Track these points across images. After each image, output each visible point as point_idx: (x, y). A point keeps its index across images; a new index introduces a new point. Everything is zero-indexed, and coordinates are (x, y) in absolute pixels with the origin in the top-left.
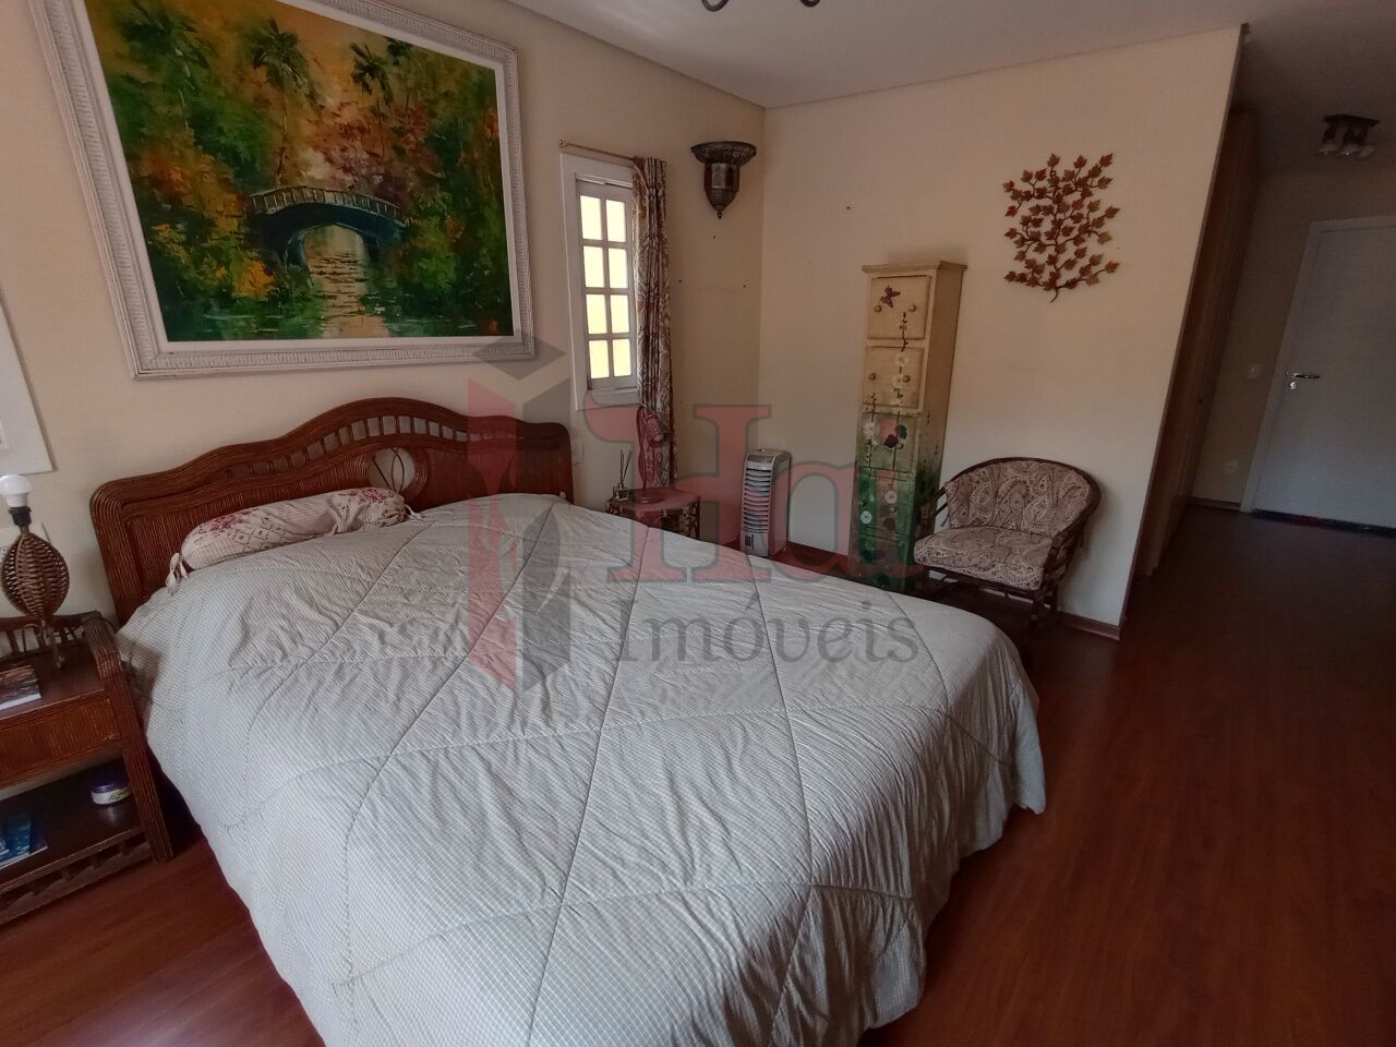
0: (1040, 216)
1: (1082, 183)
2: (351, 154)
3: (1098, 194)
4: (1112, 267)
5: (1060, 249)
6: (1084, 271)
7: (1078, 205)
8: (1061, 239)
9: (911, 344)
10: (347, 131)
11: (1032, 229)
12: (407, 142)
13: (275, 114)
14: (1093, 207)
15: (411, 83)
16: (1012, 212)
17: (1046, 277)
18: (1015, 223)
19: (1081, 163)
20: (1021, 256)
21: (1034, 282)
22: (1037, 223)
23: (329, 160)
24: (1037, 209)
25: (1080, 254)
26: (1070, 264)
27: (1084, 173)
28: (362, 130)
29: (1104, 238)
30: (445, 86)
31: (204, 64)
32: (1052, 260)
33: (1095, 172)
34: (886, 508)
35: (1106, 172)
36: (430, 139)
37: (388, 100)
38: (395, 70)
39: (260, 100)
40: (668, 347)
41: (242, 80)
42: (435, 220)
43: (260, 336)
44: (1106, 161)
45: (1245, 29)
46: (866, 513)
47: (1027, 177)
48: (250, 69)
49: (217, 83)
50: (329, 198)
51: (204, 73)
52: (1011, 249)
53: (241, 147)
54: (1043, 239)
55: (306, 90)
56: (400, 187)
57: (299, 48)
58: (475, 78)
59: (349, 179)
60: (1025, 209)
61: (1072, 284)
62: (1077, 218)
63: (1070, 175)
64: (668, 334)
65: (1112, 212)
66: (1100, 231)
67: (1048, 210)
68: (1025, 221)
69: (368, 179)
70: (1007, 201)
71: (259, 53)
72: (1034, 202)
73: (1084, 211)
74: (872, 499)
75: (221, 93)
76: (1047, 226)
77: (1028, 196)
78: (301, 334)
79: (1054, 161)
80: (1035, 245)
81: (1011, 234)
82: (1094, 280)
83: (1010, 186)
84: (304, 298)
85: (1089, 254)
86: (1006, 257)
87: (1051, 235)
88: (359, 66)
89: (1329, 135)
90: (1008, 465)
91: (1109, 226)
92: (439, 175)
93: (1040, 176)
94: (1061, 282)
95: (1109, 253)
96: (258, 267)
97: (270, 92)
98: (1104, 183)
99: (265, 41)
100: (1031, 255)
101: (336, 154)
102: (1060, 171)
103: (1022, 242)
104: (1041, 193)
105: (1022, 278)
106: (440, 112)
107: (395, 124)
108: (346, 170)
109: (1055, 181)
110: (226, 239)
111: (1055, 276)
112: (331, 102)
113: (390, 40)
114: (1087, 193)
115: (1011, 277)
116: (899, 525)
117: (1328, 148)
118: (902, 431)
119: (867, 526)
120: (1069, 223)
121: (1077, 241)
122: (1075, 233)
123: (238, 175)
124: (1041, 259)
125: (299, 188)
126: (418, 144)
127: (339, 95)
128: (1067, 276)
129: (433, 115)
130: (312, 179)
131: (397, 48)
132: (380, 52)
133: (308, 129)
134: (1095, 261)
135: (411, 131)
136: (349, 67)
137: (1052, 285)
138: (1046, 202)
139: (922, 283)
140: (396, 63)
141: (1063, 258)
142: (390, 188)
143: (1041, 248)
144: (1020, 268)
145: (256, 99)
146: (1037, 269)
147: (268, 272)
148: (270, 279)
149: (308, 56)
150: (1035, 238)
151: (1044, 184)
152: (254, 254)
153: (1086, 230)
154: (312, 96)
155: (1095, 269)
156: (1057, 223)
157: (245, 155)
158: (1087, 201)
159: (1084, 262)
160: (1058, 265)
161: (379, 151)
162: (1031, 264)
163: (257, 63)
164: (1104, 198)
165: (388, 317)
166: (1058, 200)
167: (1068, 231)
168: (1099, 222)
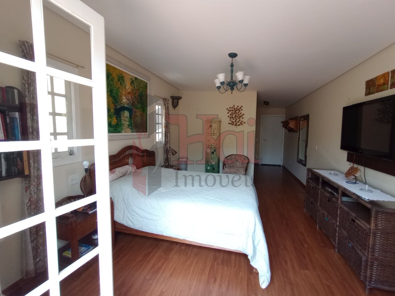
0: (233, 114)
1: (239, 109)
2: (129, 97)
3: (241, 111)
4: (245, 123)
5: (236, 119)
6: (241, 123)
7: (238, 113)
8: (236, 118)
9: (215, 135)
10: (129, 93)
11: (232, 116)
12: (136, 95)
13: (120, 90)
14: (241, 113)
15: (137, 84)
16: (228, 113)
17: (235, 124)
18: (229, 115)
19: (238, 107)
20: (230, 120)
21: (233, 125)
22: (233, 115)
23: (126, 98)
24: (232, 113)
25: (240, 120)
26: (238, 122)
27: (239, 108)
28: (131, 93)
29: (243, 118)
30: (142, 85)
31: (112, 81)
32: (236, 121)
33: (240, 108)
34: (213, 166)
35: (242, 108)
36: (139, 95)
37: (134, 88)
38: (135, 82)
39: (119, 88)
40: (170, 135)
41: (117, 84)
42: (139, 110)
43: (114, 132)
44: (242, 107)
45: (257, 91)
46: (209, 167)
47: (230, 108)
48: (118, 82)
49: (114, 85)
50: (126, 105)
51: (112, 83)
52: (229, 119)
53: (115, 96)
54: (234, 117)
55: (124, 86)
56: (134, 104)
57: (124, 78)
58: (145, 84)
59: (128, 102)
60: (230, 113)
61: (239, 125)
62: (239, 115)
63: (237, 108)
64: (169, 132)
65: (243, 114)
66: (243, 117)
67: (234, 113)
68: (231, 115)
69: (131, 102)
70: (227, 111)
71: (119, 79)
72: (232, 112)
73: (239, 114)
74: (210, 164)
75: (114, 86)
76: (234, 116)
77: (230, 111)
78: (119, 132)
79: (234, 106)
80: (232, 119)
81: (228, 116)
82: (242, 124)
83: (227, 109)
84: (120, 125)
85: (241, 121)
86: (228, 120)
87: (235, 117)
88: (131, 81)
89: (264, 104)
90: (233, 156)
91: (243, 116)
92: (140, 101)
93: (232, 108)
94: (237, 125)
95: (244, 120)
96: (115, 118)
97: (120, 86)
98: (242, 110)
99: (120, 77)
100: (232, 120)
101: (127, 97)
102: (235, 107)
103: (230, 118)
104: (233, 110)
105: (231, 124)
106: (141, 90)
107: (135, 92)
108: (128, 100)
109: (234, 109)
110: (112, 113)
111: (236, 124)
112: (127, 88)
113: (135, 77)
114: (239, 111)
115: (229, 123)
116: (215, 169)
117: (264, 106)
118: (215, 150)
119: (209, 170)
120: (237, 115)
121: (239, 118)
122: (238, 117)
123: (115, 101)
124: (234, 121)
125: (122, 103)
126: (137, 95)
127: (128, 87)
128: (238, 124)
129: (139, 90)
130: (124, 102)
131: (136, 79)
132: (134, 79)
133: (124, 93)
134: (242, 122)
135: (137, 93)
136: (130, 82)
137: (236, 125)
138: (233, 112)
139: (216, 124)
140: (136, 81)
141: (237, 121)
142: (133, 104)
143: (233, 119)
144: (230, 122)
145: (118, 87)
146: (234, 122)
147: (116, 120)
148: (116, 121)
149: (125, 80)
150: (232, 117)
151: (233, 109)
152: (115, 116)
153: (240, 117)
154: (125, 87)
155: (242, 123)
156: (236, 115)
157: (116, 97)
158: (240, 112)
159: (240, 122)
160: (237, 122)
161: (132, 97)
162: (232, 121)
163: (119, 81)
164: (242, 112)
165: (131, 129)
166: (235, 112)
167: (237, 117)
168: (242, 116)
